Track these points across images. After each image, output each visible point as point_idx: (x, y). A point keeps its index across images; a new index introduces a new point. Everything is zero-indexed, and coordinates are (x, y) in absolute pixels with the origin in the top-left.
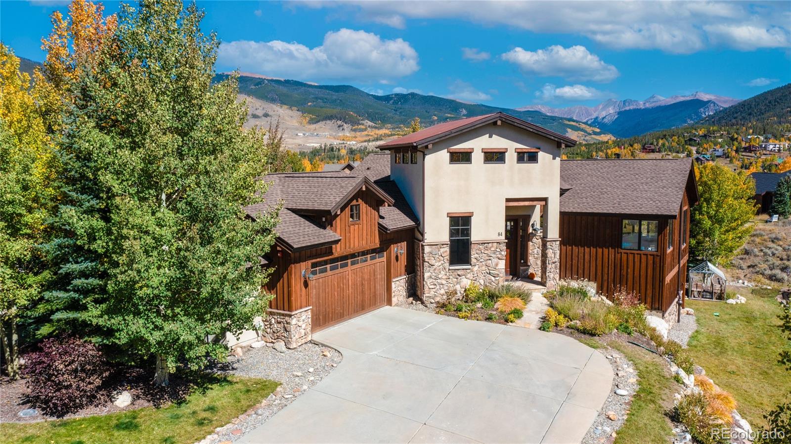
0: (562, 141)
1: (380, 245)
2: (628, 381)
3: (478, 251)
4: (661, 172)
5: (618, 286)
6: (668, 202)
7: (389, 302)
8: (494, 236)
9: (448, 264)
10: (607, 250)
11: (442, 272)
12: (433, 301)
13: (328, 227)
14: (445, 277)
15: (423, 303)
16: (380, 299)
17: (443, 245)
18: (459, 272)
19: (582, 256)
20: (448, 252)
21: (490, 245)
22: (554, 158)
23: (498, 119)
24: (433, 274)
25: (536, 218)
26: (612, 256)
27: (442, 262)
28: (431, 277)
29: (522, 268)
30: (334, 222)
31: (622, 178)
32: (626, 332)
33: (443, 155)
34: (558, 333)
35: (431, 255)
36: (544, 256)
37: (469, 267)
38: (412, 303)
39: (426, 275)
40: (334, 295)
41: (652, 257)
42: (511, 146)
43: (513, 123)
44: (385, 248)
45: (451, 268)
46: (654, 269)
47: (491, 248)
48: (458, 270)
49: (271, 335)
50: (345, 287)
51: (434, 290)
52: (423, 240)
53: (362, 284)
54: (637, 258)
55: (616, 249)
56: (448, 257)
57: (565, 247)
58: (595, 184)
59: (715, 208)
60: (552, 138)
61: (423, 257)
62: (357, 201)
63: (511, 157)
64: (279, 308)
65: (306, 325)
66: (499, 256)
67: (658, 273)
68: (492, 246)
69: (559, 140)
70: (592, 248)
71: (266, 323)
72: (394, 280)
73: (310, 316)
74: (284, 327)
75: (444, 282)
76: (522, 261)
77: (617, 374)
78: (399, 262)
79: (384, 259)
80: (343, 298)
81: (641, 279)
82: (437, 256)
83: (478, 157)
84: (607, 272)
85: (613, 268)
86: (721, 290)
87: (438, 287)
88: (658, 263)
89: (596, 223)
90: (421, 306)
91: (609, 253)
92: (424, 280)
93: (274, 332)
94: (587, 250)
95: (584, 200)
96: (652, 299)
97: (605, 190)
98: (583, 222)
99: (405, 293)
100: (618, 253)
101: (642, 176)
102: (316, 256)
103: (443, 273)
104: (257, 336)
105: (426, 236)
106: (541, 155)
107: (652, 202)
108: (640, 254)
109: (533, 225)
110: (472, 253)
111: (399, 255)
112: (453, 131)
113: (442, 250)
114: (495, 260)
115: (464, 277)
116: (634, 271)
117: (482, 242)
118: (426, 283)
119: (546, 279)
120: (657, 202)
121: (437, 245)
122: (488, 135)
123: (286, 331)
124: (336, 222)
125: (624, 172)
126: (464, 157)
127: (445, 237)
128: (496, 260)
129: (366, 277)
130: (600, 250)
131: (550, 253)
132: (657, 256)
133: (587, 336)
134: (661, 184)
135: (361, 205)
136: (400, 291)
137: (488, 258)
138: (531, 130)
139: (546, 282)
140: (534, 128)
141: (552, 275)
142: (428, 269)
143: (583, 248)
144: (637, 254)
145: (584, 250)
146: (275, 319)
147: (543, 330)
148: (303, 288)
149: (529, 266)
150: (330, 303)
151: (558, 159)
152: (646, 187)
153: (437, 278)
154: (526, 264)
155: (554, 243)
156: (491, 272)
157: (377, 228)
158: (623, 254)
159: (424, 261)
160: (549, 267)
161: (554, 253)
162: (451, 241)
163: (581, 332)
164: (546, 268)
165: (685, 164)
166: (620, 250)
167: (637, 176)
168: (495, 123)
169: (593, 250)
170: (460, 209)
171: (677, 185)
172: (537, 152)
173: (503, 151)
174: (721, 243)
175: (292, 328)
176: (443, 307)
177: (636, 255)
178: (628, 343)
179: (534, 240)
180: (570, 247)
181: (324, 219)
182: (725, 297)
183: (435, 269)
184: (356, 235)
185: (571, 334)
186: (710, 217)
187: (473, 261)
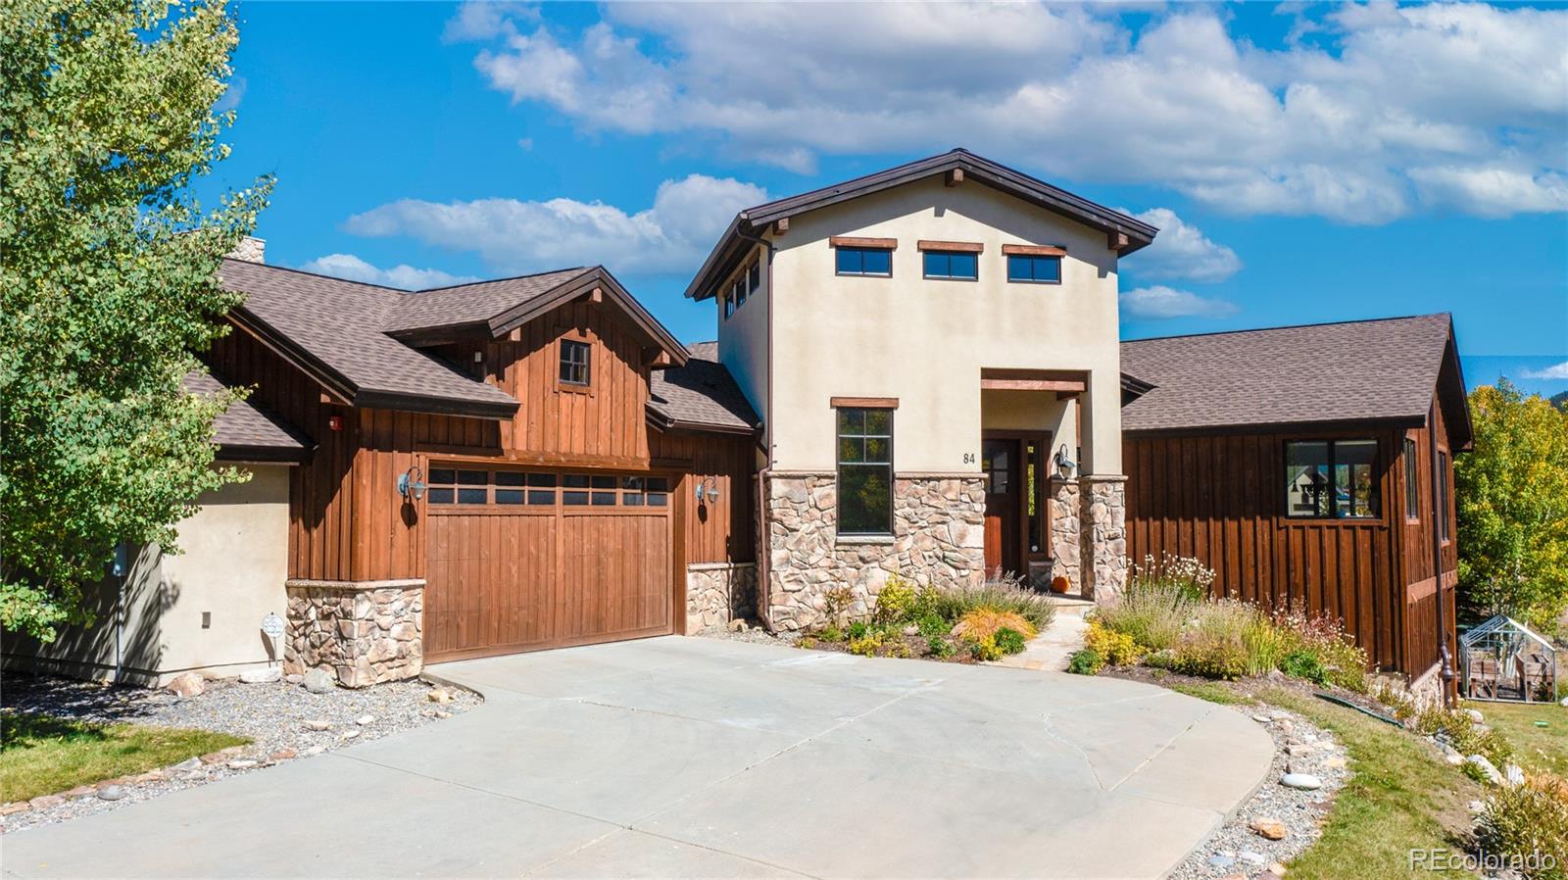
0: (1119, 227)
1: (650, 465)
2: (1323, 763)
3: (911, 499)
4: (1375, 341)
5: (1283, 595)
6: (1399, 394)
7: (680, 627)
8: (954, 464)
9: (833, 529)
10: (1251, 523)
11: (818, 550)
12: (796, 627)
13: (490, 379)
14: (825, 563)
15: (767, 629)
16: (652, 612)
17: (819, 477)
18: (864, 552)
19: (1189, 542)
20: (834, 498)
21: (944, 483)
22: (1102, 274)
23: (957, 165)
24: (795, 553)
25: (1065, 439)
26: (1264, 539)
27: (819, 523)
28: (788, 561)
29: (1033, 564)
30: (508, 370)
31: (1279, 359)
32: (1310, 675)
33: (820, 253)
34: (1116, 676)
35: (788, 504)
36: (1086, 519)
37: (890, 539)
38: (739, 629)
39: (777, 555)
40: (509, 570)
41: (1368, 532)
42: (992, 241)
43: (993, 178)
44: (669, 482)
45: (842, 539)
46: (1374, 563)
47: (945, 492)
48: (860, 545)
49: (306, 655)
50: (543, 555)
51: (796, 595)
52: (768, 465)
53: (599, 561)
54: (1329, 537)
55: (1274, 520)
56: (833, 511)
57: (1144, 523)
58: (1214, 374)
59: (1510, 487)
60: (1095, 218)
61: (768, 509)
62: (583, 334)
63: (992, 265)
64: (328, 576)
65: (406, 629)
66: (968, 514)
67: (1386, 575)
68: (950, 489)
69: (1112, 226)
70: (1211, 520)
71: (296, 623)
72: (692, 567)
73: (419, 607)
74: (339, 629)
75: (823, 575)
76: (1035, 548)
77: (1287, 751)
78: (708, 523)
79: (669, 510)
80: (537, 584)
81: (1343, 592)
82: (805, 507)
83: (907, 261)
84: (1253, 581)
85: (1268, 568)
86: (1545, 677)
87: (808, 589)
88: (1385, 546)
89: (1219, 457)
90: (761, 635)
91: (1258, 530)
92: (770, 570)
93: (313, 646)
94: (1200, 526)
95: (1188, 405)
96: (1375, 643)
97: (1238, 383)
98: (1187, 458)
99: (726, 610)
100: (1279, 529)
101: (1328, 353)
102: (448, 446)
103: (822, 552)
104: (266, 657)
105: (776, 454)
106: (1068, 263)
107: (1357, 396)
108: (1336, 527)
109: (1058, 456)
110: (897, 503)
111: (707, 503)
112: (842, 190)
113: (817, 492)
114: (957, 526)
115: (876, 564)
116: (1322, 573)
117: (922, 476)
118: (777, 576)
119: (1093, 580)
120: (1370, 395)
121: (804, 477)
122: (933, 209)
123: (343, 638)
124: (515, 370)
125: (1284, 349)
126: (870, 260)
127: (826, 459)
128: (960, 525)
129: (612, 545)
130: (1232, 526)
131: (1100, 511)
132: (1381, 528)
133: (1197, 681)
134: (1378, 363)
135: (593, 346)
136: (709, 601)
137: (937, 518)
138: (1041, 197)
139: (1092, 590)
140: (1048, 191)
141: (1107, 572)
142: (782, 539)
143: (1189, 523)
144: (1329, 527)
145: (1193, 526)
146: (317, 607)
147: (1076, 672)
148: (401, 525)
149: (1051, 560)
150: (494, 591)
151: (1112, 277)
152: (1338, 371)
153: (804, 565)
154: (1044, 555)
155: (1109, 486)
156: (947, 554)
157: (643, 421)
158: (1291, 530)
159: (770, 518)
160: (1100, 549)
161: (1111, 513)
162: (840, 468)
163: (1183, 673)
164: (1091, 554)
165: (1434, 324)
166: (1283, 522)
167: (1316, 354)
168: (949, 174)
169: (1215, 526)
170: (864, 388)
171: (1418, 361)
172: (1059, 258)
173: (972, 249)
174: (1532, 571)
175: (357, 629)
176: (818, 638)
177: (1326, 531)
178: (1315, 698)
179: (1063, 494)
180: (1158, 523)
181: (478, 357)
182: (1556, 693)
183: (799, 541)
184: (578, 422)
185: (1153, 679)
186: (1499, 510)
187: (900, 523)
